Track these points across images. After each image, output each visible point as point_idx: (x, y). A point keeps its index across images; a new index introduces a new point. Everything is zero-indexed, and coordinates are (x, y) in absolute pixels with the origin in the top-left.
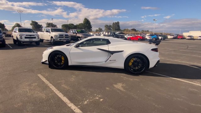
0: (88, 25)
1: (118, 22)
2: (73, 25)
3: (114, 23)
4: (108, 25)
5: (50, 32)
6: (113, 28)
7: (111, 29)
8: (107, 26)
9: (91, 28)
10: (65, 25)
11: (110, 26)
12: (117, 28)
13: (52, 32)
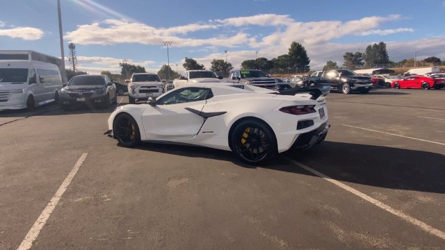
0: (299, 57)
1: (382, 43)
2: (266, 60)
3: (369, 47)
4: (354, 53)
5: (187, 79)
6: (367, 60)
7: (363, 61)
8: (351, 55)
9: (308, 62)
10: (249, 61)
11: (360, 55)
12: (379, 58)
13: (191, 78)
